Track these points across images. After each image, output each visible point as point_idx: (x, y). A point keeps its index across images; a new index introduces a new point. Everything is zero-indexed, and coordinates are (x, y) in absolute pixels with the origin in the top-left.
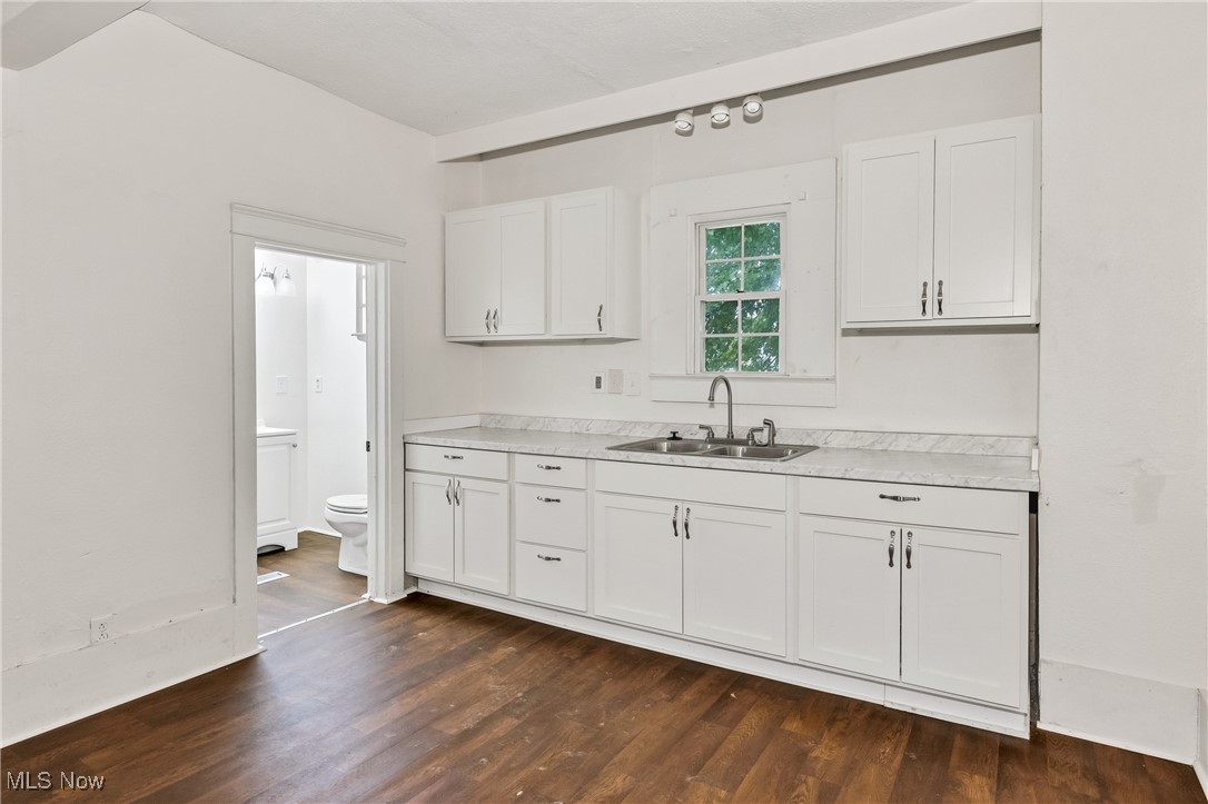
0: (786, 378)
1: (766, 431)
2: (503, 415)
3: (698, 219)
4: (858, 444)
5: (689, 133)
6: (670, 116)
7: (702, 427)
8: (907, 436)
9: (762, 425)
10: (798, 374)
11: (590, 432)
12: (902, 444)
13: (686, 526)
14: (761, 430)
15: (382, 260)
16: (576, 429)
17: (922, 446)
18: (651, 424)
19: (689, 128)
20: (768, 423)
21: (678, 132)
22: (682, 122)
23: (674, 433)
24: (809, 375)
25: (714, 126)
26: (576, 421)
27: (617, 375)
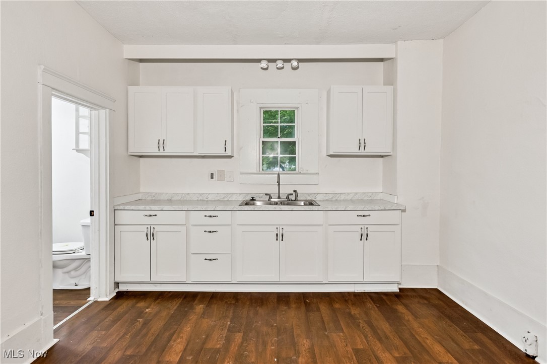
0: (300, 173)
1: (294, 194)
2: (156, 193)
3: (261, 106)
4: (327, 198)
5: (266, 69)
6: (259, 61)
7: (266, 195)
8: (344, 194)
9: (293, 192)
10: (304, 172)
11: (209, 199)
12: (342, 197)
13: (282, 235)
14: (292, 194)
15: (104, 108)
16: (201, 198)
17: (349, 197)
18: (240, 194)
19: (266, 67)
20: (295, 191)
21: (262, 68)
22: (264, 64)
23: (253, 198)
24: (309, 172)
25: (278, 68)
26: (201, 194)
27: (221, 173)
